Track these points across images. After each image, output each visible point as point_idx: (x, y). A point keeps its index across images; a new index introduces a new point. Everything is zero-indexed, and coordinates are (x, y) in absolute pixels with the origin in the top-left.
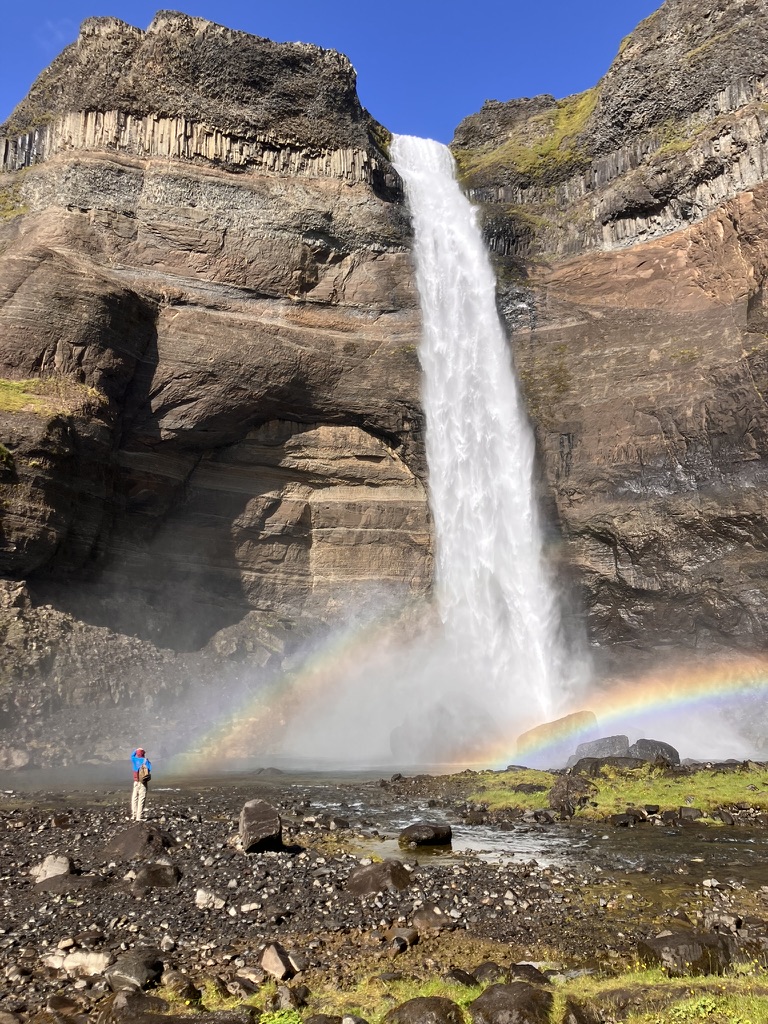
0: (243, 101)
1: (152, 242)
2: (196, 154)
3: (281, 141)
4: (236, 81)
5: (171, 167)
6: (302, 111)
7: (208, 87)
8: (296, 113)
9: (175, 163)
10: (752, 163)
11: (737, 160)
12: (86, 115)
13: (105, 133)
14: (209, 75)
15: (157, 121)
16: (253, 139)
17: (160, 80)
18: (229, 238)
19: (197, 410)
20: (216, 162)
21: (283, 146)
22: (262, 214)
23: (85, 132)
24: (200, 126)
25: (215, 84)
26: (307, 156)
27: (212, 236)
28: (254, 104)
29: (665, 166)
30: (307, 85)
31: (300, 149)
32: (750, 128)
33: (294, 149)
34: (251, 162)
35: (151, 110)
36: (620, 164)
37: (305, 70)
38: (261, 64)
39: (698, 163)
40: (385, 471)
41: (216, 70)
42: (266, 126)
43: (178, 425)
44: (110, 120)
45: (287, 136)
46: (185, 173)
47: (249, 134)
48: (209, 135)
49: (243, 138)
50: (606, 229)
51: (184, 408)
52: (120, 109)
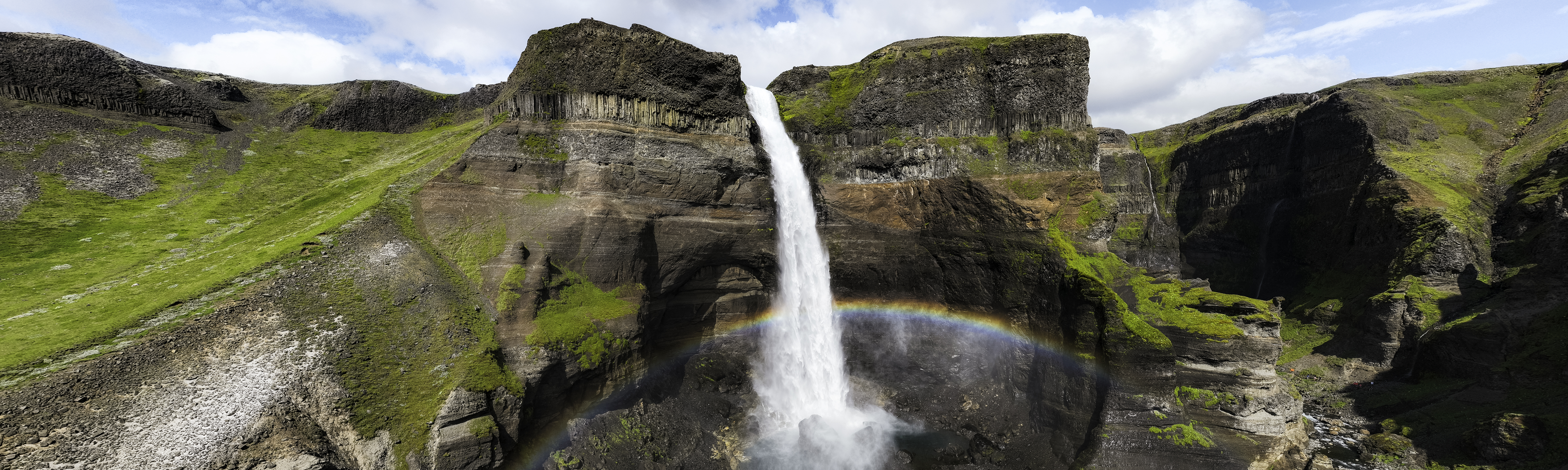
0: (685, 88)
1: (643, 179)
2: (662, 124)
3: (705, 113)
4: (681, 76)
5: (650, 133)
6: (716, 95)
7: (666, 79)
8: (712, 97)
9: (652, 131)
10: (931, 168)
11: (924, 163)
12: (597, 96)
13: (610, 110)
14: (666, 71)
15: (640, 102)
16: (691, 113)
17: (641, 76)
18: (683, 175)
19: (675, 275)
20: (673, 128)
21: (706, 116)
22: (699, 160)
23: (597, 107)
24: (663, 106)
25: (669, 77)
26: (717, 122)
27: (675, 175)
28: (691, 90)
29: (891, 151)
30: (720, 80)
31: (714, 118)
32: (932, 151)
33: (712, 117)
34: (690, 126)
35: (636, 96)
36: (869, 140)
37: (719, 71)
38: (696, 68)
39: (906, 155)
40: (750, 284)
41: (670, 69)
42: (698, 104)
43: (668, 285)
44: (612, 101)
45: (708, 110)
46: (658, 137)
47: (689, 109)
48: (668, 111)
49: (686, 113)
50: (858, 171)
51: (670, 275)
52: (618, 94)
